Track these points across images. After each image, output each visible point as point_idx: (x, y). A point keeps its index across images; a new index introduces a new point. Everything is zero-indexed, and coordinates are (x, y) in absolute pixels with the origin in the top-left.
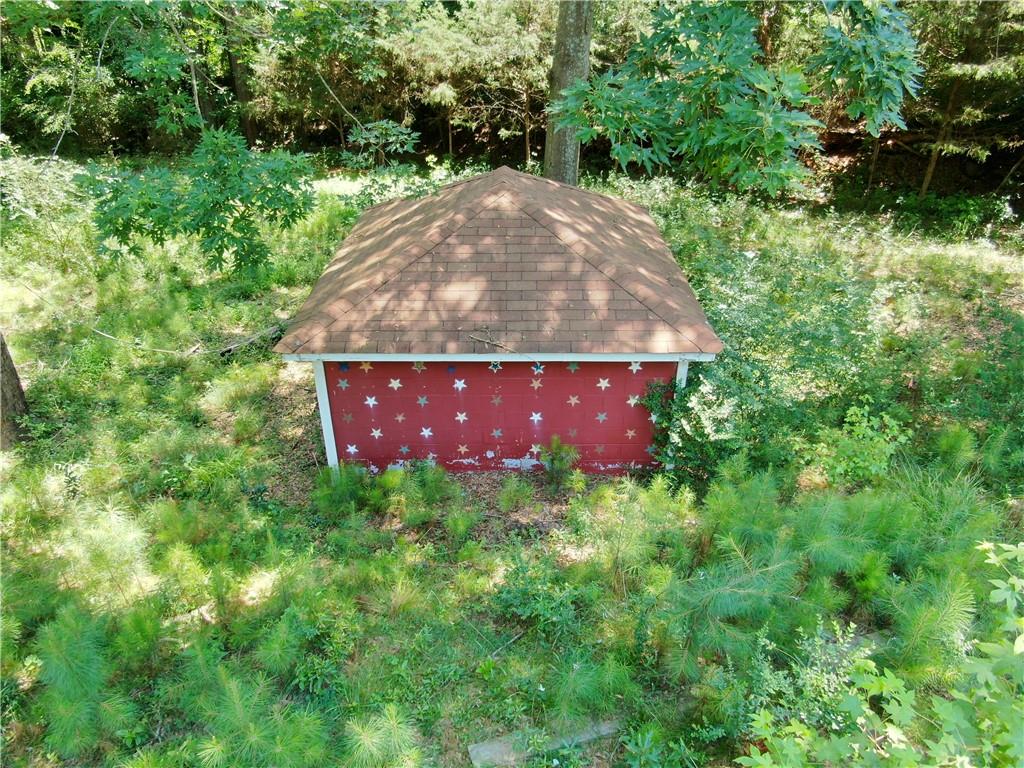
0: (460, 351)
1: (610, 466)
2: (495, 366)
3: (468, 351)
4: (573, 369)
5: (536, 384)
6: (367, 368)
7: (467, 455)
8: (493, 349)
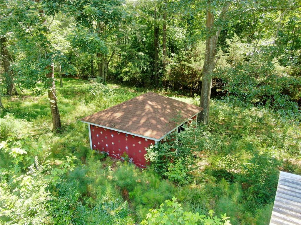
0: (108, 126)
1: (143, 166)
2: (119, 133)
3: (110, 127)
4: (133, 137)
5: (126, 139)
6: (97, 127)
7: (114, 154)
8: (114, 127)
